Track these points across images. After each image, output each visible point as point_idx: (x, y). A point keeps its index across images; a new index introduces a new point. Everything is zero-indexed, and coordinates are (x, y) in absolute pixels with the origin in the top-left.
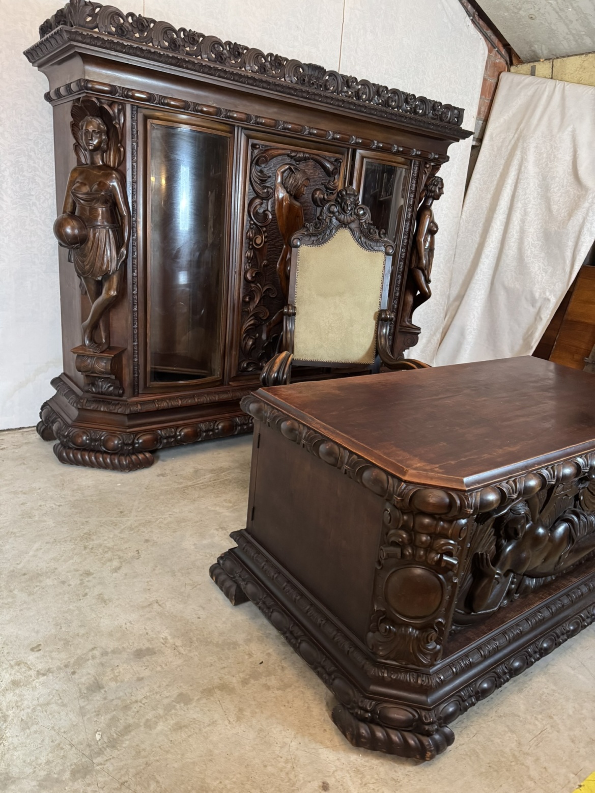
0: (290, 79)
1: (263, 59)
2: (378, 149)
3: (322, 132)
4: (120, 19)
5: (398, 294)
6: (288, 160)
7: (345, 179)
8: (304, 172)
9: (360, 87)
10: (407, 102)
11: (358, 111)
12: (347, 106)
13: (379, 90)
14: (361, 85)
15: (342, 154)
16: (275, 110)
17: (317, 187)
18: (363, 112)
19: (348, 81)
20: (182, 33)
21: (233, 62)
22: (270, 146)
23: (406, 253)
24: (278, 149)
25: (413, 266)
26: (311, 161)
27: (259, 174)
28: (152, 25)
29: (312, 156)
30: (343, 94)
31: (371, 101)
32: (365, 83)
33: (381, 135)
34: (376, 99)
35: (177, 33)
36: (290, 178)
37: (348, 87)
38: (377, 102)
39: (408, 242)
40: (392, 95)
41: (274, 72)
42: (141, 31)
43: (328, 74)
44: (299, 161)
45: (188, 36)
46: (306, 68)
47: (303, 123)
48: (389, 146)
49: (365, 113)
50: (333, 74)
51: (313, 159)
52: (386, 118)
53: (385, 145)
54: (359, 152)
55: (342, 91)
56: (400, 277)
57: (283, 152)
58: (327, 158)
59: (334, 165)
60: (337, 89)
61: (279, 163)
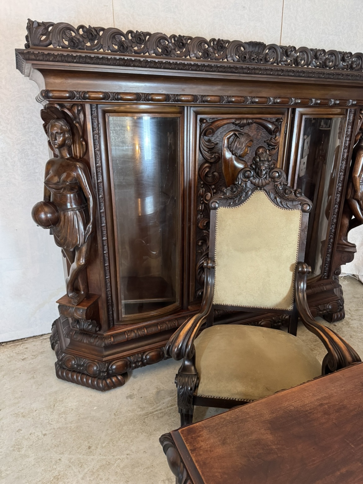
0: (232, 59)
1: (206, 45)
2: (316, 105)
3: (263, 100)
4: (72, 32)
5: (335, 221)
6: (233, 127)
7: (286, 134)
8: (248, 135)
9: (298, 54)
10: (343, 60)
11: (297, 77)
12: (287, 74)
13: (316, 54)
14: (300, 52)
15: (283, 114)
16: (219, 87)
17: (260, 145)
18: (302, 77)
19: (287, 51)
20: (130, 34)
21: (179, 52)
22: (217, 118)
23: (343, 186)
24: (223, 119)
25: (349, 197)
26: (254, 124)
27: (207, 143)
28: (101, 33)
29: (255, 120)
30: (282, 63)
31: (309, 65)
32: (304, 50)
33: (319, 93)
34: (314, 62)
35: (125, 36)
36: (235, 142)
37: (287, 56)
38: (315, 64)
39: (344, 178)
40: (330, 56)
41: (217, 55)
42: (92, 40)
43: (267, 48)
44: (243, 127)
45: (135, 37)
46: (247, 46)
47: (245, 94)
48: (326, 101)
49: (303, 77)
50: (273, 47)
51: (255, 123)
52: (324, 78)
53: (322, 101)
54: (298, 111)
55: (281, 61)
56: (337, 206)
57: (229, 121)
58: (269, 120)
59: (275, 125)
60: (277, 59)
61: (225, 131)
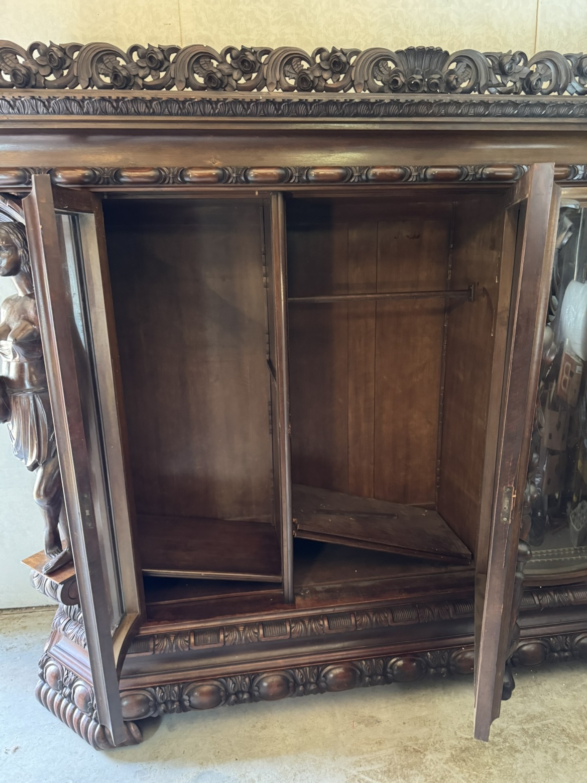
1: (303, 62)
4: (19, 57)
9: (533, 67)
11: (527, 116)
12: (499, 110)
14: (537, 63)
18: (540, 116)
20: (135, 53)
21: (242, 81)
28: (76, 55)
30: (493, 90)
32: (546, 58)
34: (576, 84)
35: (127, 56)
37: (504, 73)
41: (330, 82)
42: (57, 70)
43: (452, 59)
45: (146, 57)
46: (403, 58)
50: (463, 57)
55: (487, 86)
60: (477, 83)
